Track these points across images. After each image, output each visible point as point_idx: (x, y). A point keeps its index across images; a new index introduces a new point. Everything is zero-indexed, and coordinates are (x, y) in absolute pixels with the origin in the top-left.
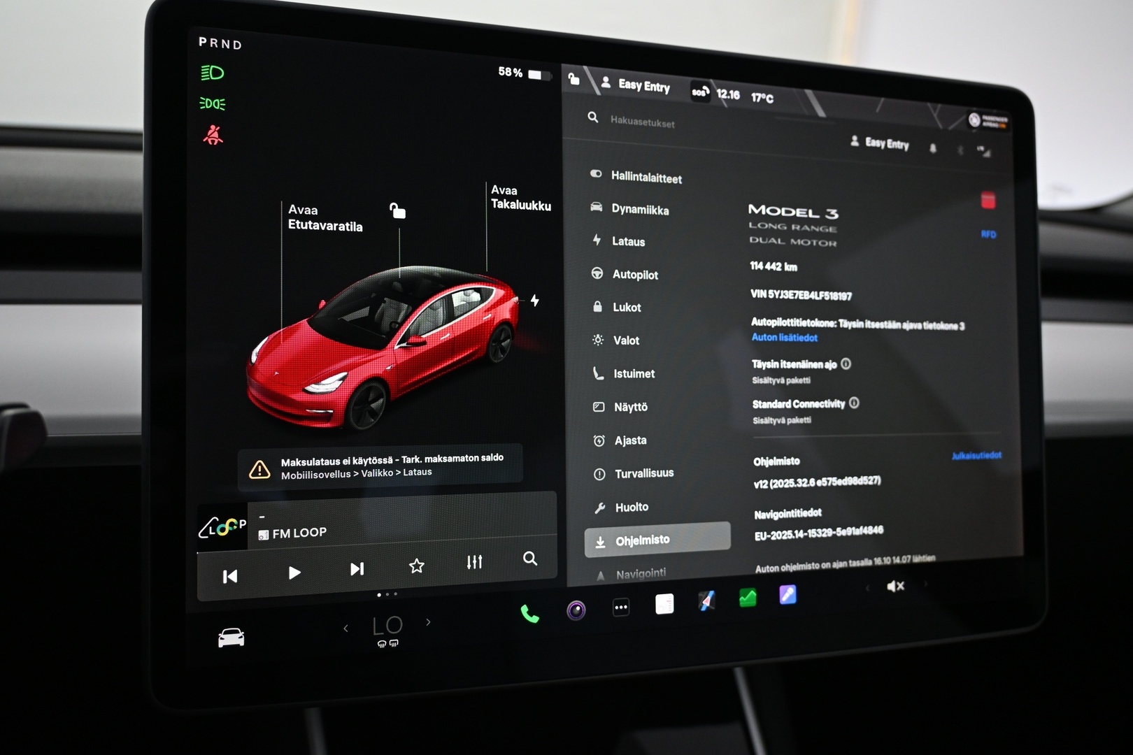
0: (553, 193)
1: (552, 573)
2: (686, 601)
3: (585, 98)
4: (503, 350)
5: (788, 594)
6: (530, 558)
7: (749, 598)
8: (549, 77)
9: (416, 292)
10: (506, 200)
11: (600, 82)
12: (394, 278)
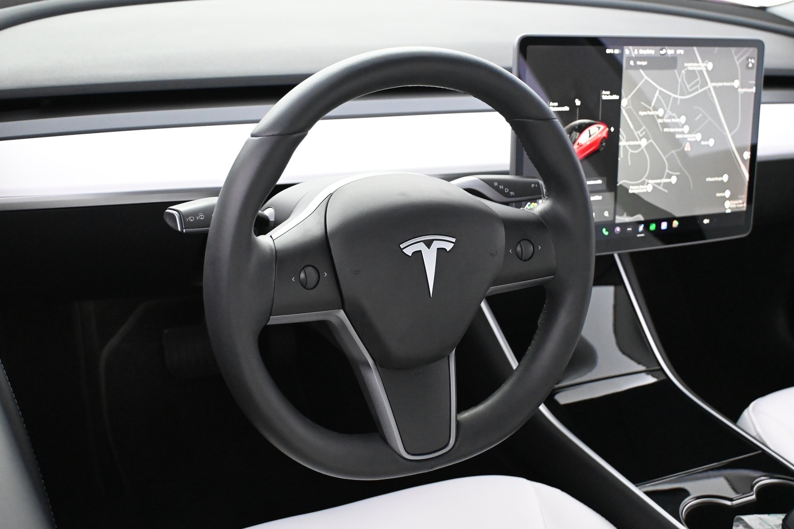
0: (619, 94)
1: (611, 219)
2: (647, 227)
3: (630, 58)
4: (603, 146)
5: (675, 224)
6: (606, 214)
7: (664, 226)
8: (620, 51)
9: (581, 129)
10: (606, 96)
11: (634, 51)
12: (576, 125)
